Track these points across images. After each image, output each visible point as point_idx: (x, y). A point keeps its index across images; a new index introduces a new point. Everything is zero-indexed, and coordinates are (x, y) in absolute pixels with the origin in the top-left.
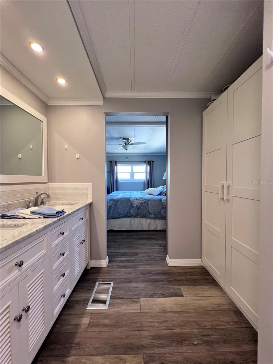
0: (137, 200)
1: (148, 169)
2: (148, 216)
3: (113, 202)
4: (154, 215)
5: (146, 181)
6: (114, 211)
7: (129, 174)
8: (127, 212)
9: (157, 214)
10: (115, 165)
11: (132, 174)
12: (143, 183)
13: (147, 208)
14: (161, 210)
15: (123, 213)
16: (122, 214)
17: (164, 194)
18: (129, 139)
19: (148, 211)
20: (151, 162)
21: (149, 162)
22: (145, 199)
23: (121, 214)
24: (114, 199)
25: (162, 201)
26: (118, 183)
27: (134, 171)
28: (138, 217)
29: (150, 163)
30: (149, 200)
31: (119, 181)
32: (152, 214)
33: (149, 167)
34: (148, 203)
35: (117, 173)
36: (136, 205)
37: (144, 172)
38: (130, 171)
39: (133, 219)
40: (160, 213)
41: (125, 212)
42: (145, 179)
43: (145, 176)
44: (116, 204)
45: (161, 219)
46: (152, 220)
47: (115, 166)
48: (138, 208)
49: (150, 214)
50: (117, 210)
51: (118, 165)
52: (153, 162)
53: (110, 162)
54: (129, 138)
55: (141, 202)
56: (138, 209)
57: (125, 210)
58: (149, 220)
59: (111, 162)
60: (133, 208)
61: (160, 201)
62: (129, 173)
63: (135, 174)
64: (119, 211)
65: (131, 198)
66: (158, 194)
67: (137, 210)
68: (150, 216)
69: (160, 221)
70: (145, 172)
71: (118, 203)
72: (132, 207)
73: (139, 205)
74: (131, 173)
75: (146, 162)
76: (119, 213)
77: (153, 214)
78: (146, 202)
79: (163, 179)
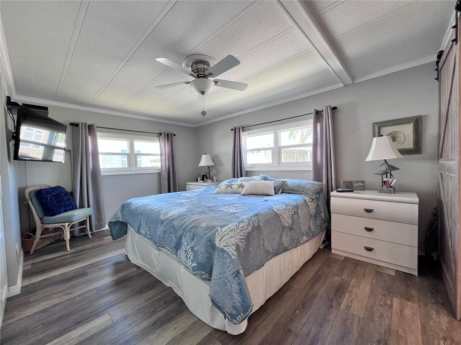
1: (166, 147)
5: (163, 171)
7: (125, 158)
11: (132, 157)
20: (171, 135)
21: (168, 135)
27: (136, 152)
33: (168, 145)
34: (298, 214)
37: (159, 153)
38: (127, 151)
41: (276, 245)
42: (162, 167)
43: (161, 162)
50: (263, 245)
52: (174, 135)
53: (71, 124)
59: (74, 125)
62: (126, 154)
63: (138, 156)
70: (161, 155)
74: (129, 155)
75: (163, 135)
79: (199, 166)
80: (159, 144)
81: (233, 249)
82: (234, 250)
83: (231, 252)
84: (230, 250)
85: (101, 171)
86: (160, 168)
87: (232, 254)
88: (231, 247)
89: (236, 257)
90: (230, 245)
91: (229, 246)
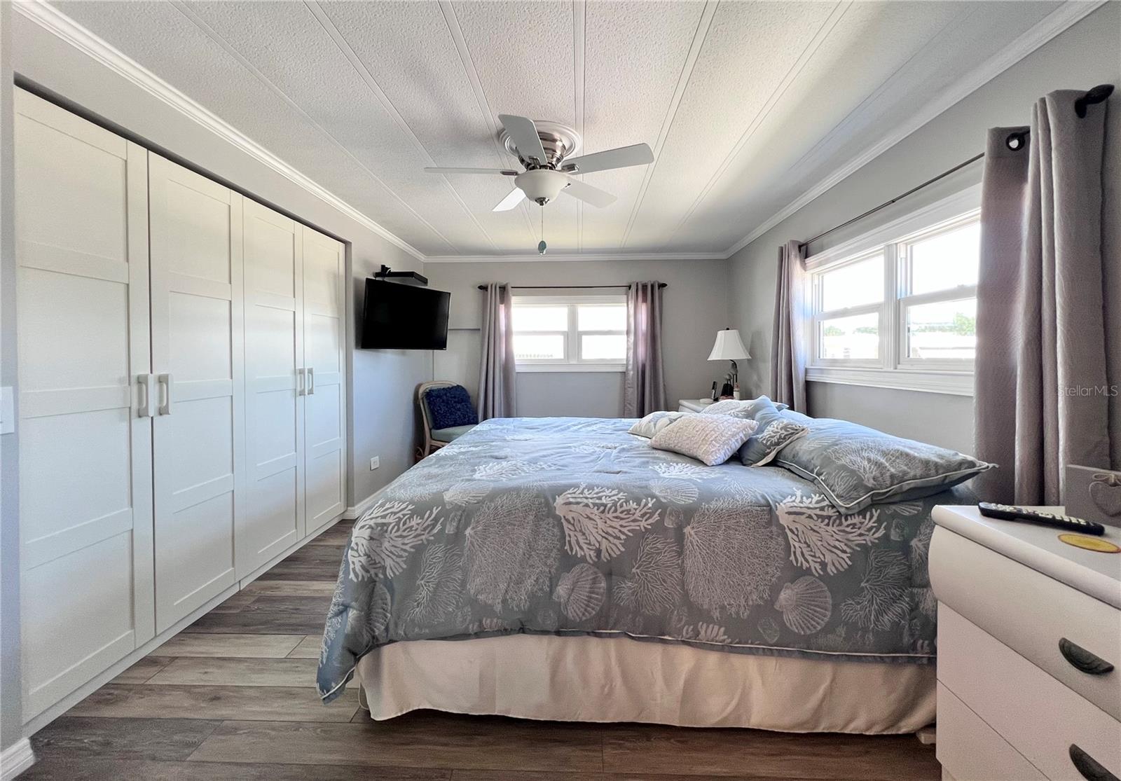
0: (603, 508)
1: (639, 316)
2: (680, 633)
3: (436, 520)
4: (730, 623)
5: (630, 367)
6: (438, 585)
7: (559, 341)
8: (532, 596)
9: (745, 614)
10: (502, 301)
11: (573, 338)
12: (618, 378)
13: (677, 573)
14: (775, 590)
15: (504, 601)
16: (498, 608)
17: (769, 459)
18: (554, 141)
19: (686, 594)
20: (652, 286)
21: (645, 287)
22: (661, 507)
23: (488, 610)
24: (447, 497)
25: (784, 520)
26: (514, 374)
27: (581, 328)
28: (610, 636)
29: (650, 292)
30: (687, 514)
31: (518, 369)
32: (709, 620)
33: (643, 310)
34: (680, 537)
35: (508, 333)
36: (598, 552)
37: (624, 328)
38: (565, 328)
39: (572, 646)
40: (768, 609)
41: (521, 599)
42: (627, 360)
43: (628, 349)
44: (458, 536)
45: (780, 654)
46: (713, 658)
47: (502, 308)
48: (610, 570)
49: (698, 614)
50: (463, 584)
51: (514, 300)
52: (663, 286)
53: (481, 287)
54: (557, 136)
55: (634, 526)
56: (609, 575)
57: (519, 582)
58: (686, 657)
59: (483, 288)
60: (576, 569)
61: (769, 523)
62: (563, 333)
63: (584, 338)
64: (472, 588)
65: (560, 490)
66: (729, 454)
67: (603, 585)
68: (697, 634)
69: (771, 663)
70: (628, 333)
71: (468, 531)
72: (568, 561)
73: (614, 548)
74: (567, 335)
75: (633, 288)
76: (473, 602)
77: (716, 614)
78: (669, 524)
79: (709, 359)
80: (626, 308)
81: (360, 561)
82: (361, 564)
83: (354, 564)
84: (355, 560)
85: (516, 364)
86: (625, 363)
87: (353, 569)
88: (360, 556)
89: (358, 579)
90: (359, 551)
91: (357, 551)
